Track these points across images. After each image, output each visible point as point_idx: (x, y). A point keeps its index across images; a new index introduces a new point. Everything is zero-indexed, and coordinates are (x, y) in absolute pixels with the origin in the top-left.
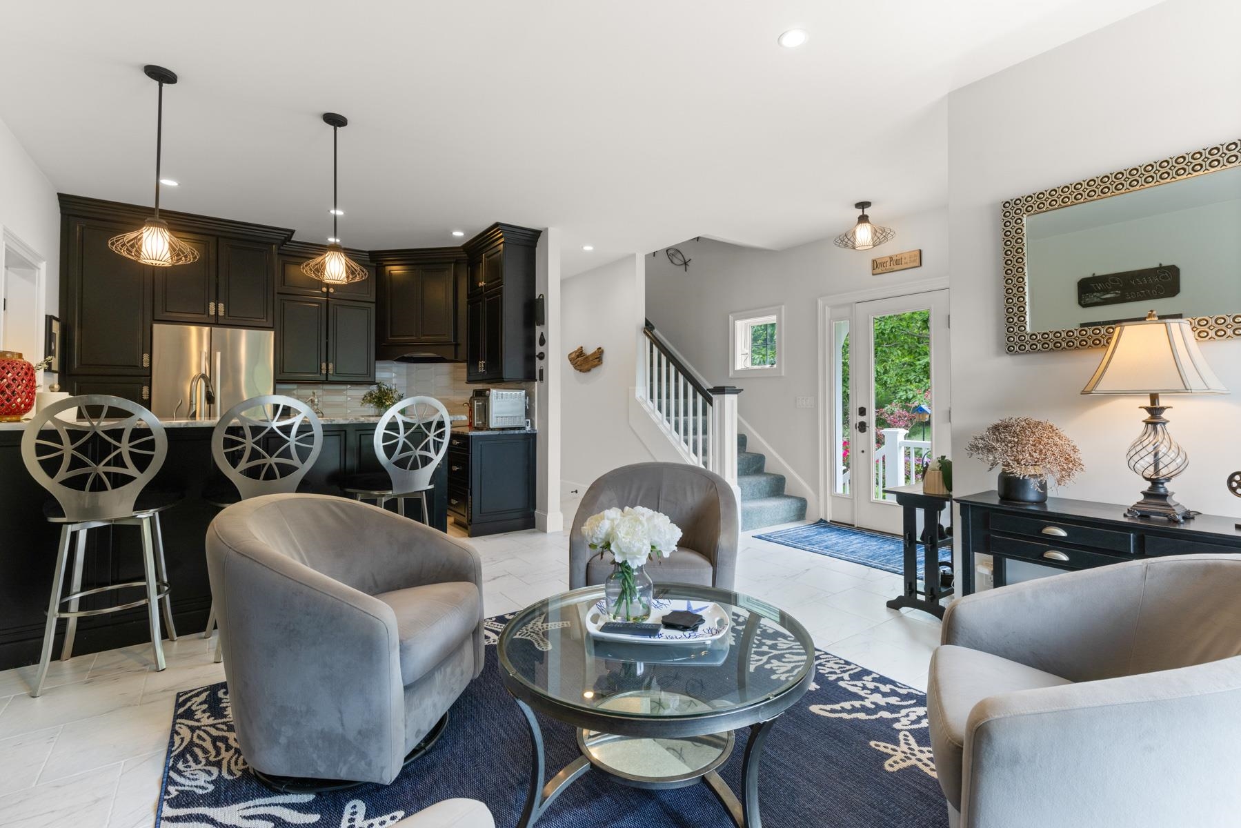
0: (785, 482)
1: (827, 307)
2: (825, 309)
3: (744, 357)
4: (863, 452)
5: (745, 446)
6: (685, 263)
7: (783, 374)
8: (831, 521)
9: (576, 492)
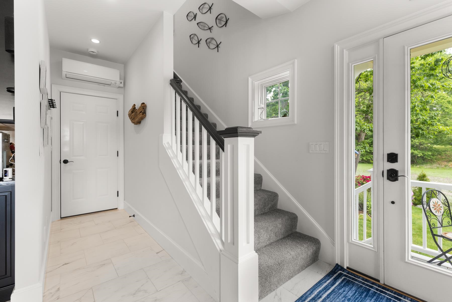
0: (297, 220)
1: (345, 50)
2: (343, 51)
3: (260, 111)
4: (393, 203)
5: (261, 184)
6: (218, 46)
7: (296, 122)
8: (348, 268)
9: (134, 216)
